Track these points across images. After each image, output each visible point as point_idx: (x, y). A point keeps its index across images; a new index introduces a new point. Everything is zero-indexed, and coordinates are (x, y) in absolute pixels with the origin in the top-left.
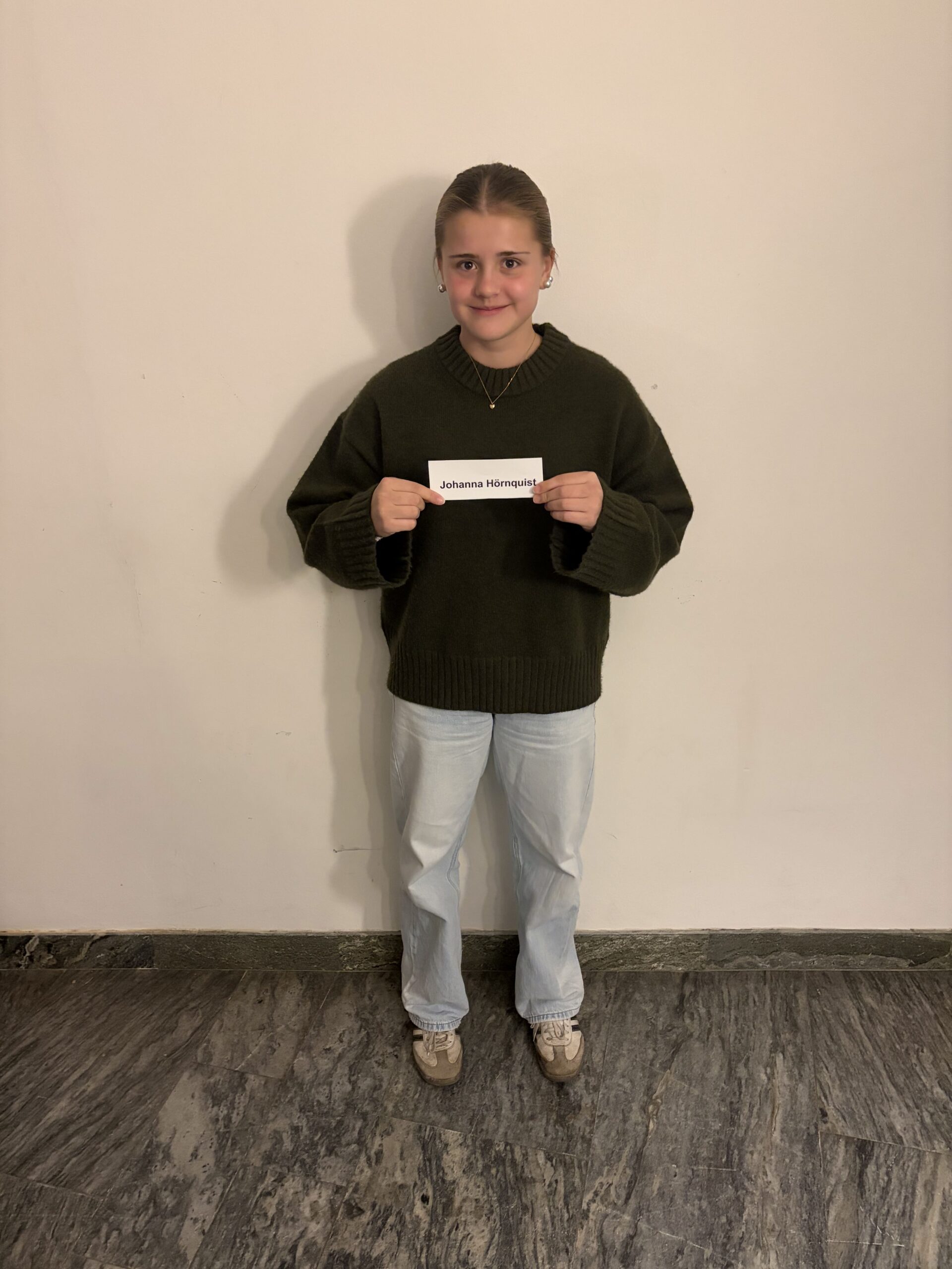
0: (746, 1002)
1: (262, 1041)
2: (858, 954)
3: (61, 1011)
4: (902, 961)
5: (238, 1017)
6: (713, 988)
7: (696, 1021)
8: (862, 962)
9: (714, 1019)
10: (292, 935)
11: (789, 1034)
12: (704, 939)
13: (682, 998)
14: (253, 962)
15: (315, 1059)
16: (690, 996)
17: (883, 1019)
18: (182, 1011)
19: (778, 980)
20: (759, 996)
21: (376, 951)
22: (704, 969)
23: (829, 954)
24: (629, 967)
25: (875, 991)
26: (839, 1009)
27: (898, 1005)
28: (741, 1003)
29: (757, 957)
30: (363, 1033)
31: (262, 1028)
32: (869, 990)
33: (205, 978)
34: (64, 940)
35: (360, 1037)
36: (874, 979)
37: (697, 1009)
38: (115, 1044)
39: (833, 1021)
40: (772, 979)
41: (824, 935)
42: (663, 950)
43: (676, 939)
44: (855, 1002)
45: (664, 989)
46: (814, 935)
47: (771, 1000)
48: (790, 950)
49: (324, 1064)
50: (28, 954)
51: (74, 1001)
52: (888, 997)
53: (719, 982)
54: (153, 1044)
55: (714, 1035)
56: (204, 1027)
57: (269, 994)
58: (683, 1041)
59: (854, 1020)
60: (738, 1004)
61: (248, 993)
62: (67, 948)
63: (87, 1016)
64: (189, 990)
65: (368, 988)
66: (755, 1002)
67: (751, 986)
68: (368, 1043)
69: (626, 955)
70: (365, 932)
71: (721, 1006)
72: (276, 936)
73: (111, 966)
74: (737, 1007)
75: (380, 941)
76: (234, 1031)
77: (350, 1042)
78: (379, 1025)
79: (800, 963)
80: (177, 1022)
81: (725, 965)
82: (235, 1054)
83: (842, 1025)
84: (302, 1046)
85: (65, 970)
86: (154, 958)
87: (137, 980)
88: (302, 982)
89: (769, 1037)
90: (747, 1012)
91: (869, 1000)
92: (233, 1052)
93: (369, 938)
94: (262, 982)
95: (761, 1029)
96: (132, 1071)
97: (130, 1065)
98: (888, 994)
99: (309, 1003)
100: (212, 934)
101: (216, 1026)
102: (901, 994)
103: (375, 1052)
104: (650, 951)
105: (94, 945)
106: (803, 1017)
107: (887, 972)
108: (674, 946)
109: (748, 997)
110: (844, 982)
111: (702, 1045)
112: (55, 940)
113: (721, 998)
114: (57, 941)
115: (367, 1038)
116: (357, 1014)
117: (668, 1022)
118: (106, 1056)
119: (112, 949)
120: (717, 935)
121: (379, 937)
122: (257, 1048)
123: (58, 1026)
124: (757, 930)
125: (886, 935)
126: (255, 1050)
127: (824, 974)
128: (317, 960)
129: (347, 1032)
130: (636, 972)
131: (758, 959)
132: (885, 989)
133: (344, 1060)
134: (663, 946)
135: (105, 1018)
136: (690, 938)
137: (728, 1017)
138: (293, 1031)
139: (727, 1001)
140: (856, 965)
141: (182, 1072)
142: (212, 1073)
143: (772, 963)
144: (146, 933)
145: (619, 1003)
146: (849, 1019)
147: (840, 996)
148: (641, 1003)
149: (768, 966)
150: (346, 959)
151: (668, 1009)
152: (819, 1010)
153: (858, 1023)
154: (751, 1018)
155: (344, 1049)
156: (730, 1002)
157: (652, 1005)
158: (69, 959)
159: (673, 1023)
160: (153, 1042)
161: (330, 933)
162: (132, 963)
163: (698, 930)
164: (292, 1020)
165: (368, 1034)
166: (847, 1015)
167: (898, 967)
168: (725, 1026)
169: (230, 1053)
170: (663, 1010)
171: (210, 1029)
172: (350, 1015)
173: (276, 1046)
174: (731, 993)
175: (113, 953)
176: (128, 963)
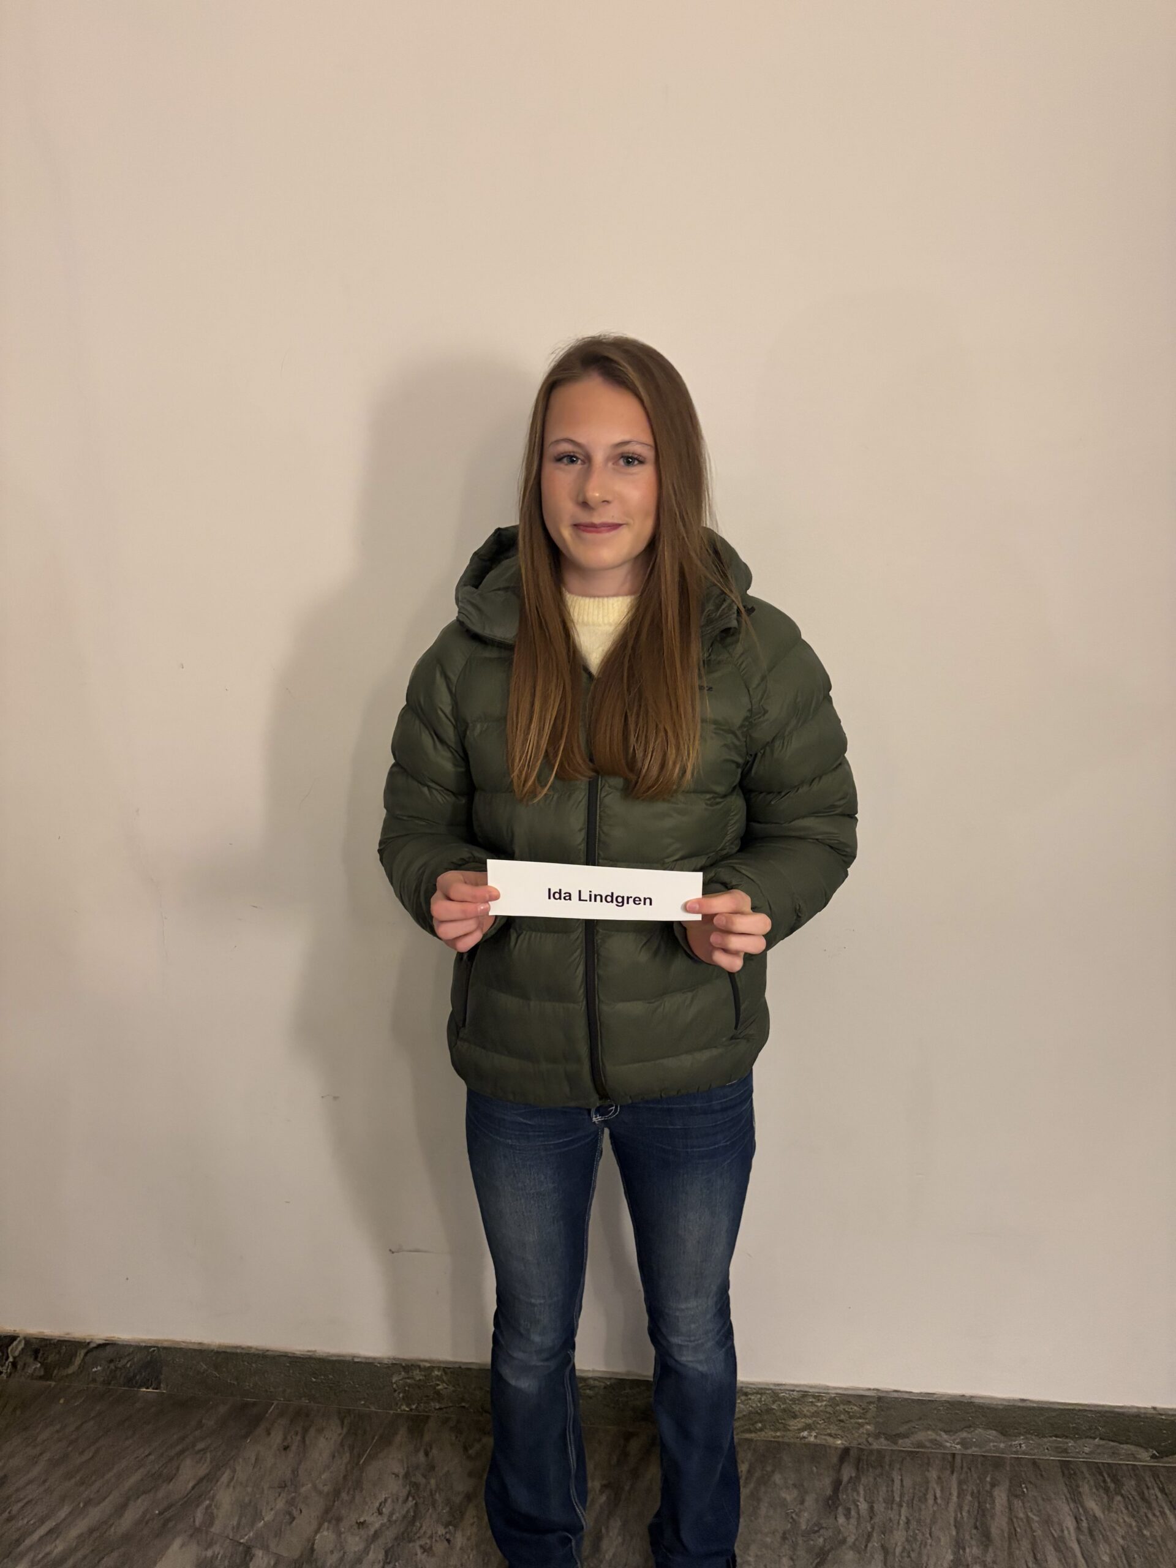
0: (923, 1499)
1: (280, 1504)
2: (1080, 1438)
3: (39, 1439)
4: (1140, 1450)
5: (254, 1467)
6: (882, 1474)
7: (853, 1521)
8: (1087, 1450)
9: (876, 1520)
10: (334, 1358)
11: (978, 1547)
12: (870, 1403)
13: (837, 1485)
14: (284, 1391)
15: (343, 1536)
16: (849, 1482)
17: (1108, 1533)
18: (186, 1454)
19: (970, 1470)
20: (942, 1491)
21: (439, 1387)
22: (870, 1444)
23: (1041, 1435)
24: (769, 1434)
25: (1102, 1492)
26: (1049, 1516)
27: (1133, 1516)
28: (916, 1499)
29: (943, 1433)
30: (411, 1503)
31: (283, 1486)
32: (1094, 1490)
33: (223, 1409)
34: (54, 1344)
35: (405, 1509)
36: (1101, 1474)
37: (855, 1502)
38: (98, 1491)
39: (1039, 1533)
40: (962, 1468)
41: (1033, 1408)
42: (816, 1414)
43: (832, 1399)
44: (1072, 1505)
45: (814, 1468)
46: (1019, 1407)
47: (958, 1497)
48: (988, 1427)
49: (354, 1543)
50: (11, 1359)
51: (58, 1427)
52: (1119, 1502)
53: (890, 1465)
54: (143, 1497)
55: (875, 1543)
56: (210, 1478)
57: (299, 1438)
58: (832, 1549)
59: (1069, 1533)
60: (913, 1499)
61: (272, 1435)
62: (57, 1356)
63: (70, 1449)
64: (200, 1425)
65: (427, 1438)
66: (935, 1498)
67: (933, 1474)
68: (413, 1519)
69: (765, 1417)
70: (426, 1361)
71: (889, 1502)
72: (315, 1359)
73: (109, 1384)
74: (910, 1504)
75: (446, 1373)
76: (247, 1486)
77: (391, 1514)
78: (432, 1494)
79: (1002, 1445)
80: (178, 1469)
81: (900, 1441)
82: (244, 1520)
83: (1051, 1538)
84: (330, 1516)
85: (53, 1384)
86: (162, 1377)
87: (138, 1405)
88: (342, 1423)
89: (949, 1551)
90: (923, 1513)
91: (1092, 1505)
92: (240, 1518)
93: (431, 1369)
94: (291, 1421)
95: (940, 1540)
96: (112, 1529)
97: (110, 1523)
98: (1119, 1498)
99: (348, 1455)
100: (234, 1350)
101: (225, 1478)
102: (1137, 1498)
103: (422, 1531)
104: (798, 1413)
105: (88, 1354)
106: (998, 1525)
107: (1119, 1464)
108: (829, 1409)
109: (927, 1489)
110: (1060, 1474)
111: (857, 1555)
112: (43, 1343)
113: (890, 1489)
114: (46, 1346)
115: (415, 1512)
116: (407, 1475)
117: (815, 1520)
118: (84, 1506)
119: (111, 1361)
120: (886, 1397)
121: (445, 1370)
122: (273, 1512)
123: (34, 1461)
124: (943, 1395)
125: (1119, 1414)
126: (269, 1517)
127: (1034, 1463)
128: (366, 1396)
129: (389, 1501)
130: (778, 1442)
131: (945, 1436)
132: (1115, 1488)
133: (381, 1541)
134: (815, 1409)
135: (91, 1454)
136: (851, 1399)
137: (898, 1517)
138: (320, 1493)
139: (899, 1492)
140: (1079, 1453)
141: (174, 1538)
142: (210, 1545)
143: (964, 1443)
144: (153, 1344)
145: (752, 1485)
146: (1062, 1531)
147: (1053, 1496)
148: (782, 1489)
149: (958, 1447)
150: (401, 1395)
151: (817, 1501)
152: (1021, 1515)
153: (1074, 1538)
154: (928, 1521)
155: (382, 1525)
156: (902, 1496)
157: (795, 1493)
158: (59, 1369)
159: (822, 1521)
160: (144, 1493)
161: (383, 1358)
162: (134, 1383)
163: (863, 1390)
164: (322, 1477)
165: (416, 1504)
166: (1060, 1524)
167: (1136, 1459)
168: (892, 1532)
169: (236, 1518)
170: (810, 1500)
171: (217, 1481)
172: (397, 1476)
173: (295, 1513)
174: (904, 1483)
175: (112, 1366)
176: (130, 1382)
